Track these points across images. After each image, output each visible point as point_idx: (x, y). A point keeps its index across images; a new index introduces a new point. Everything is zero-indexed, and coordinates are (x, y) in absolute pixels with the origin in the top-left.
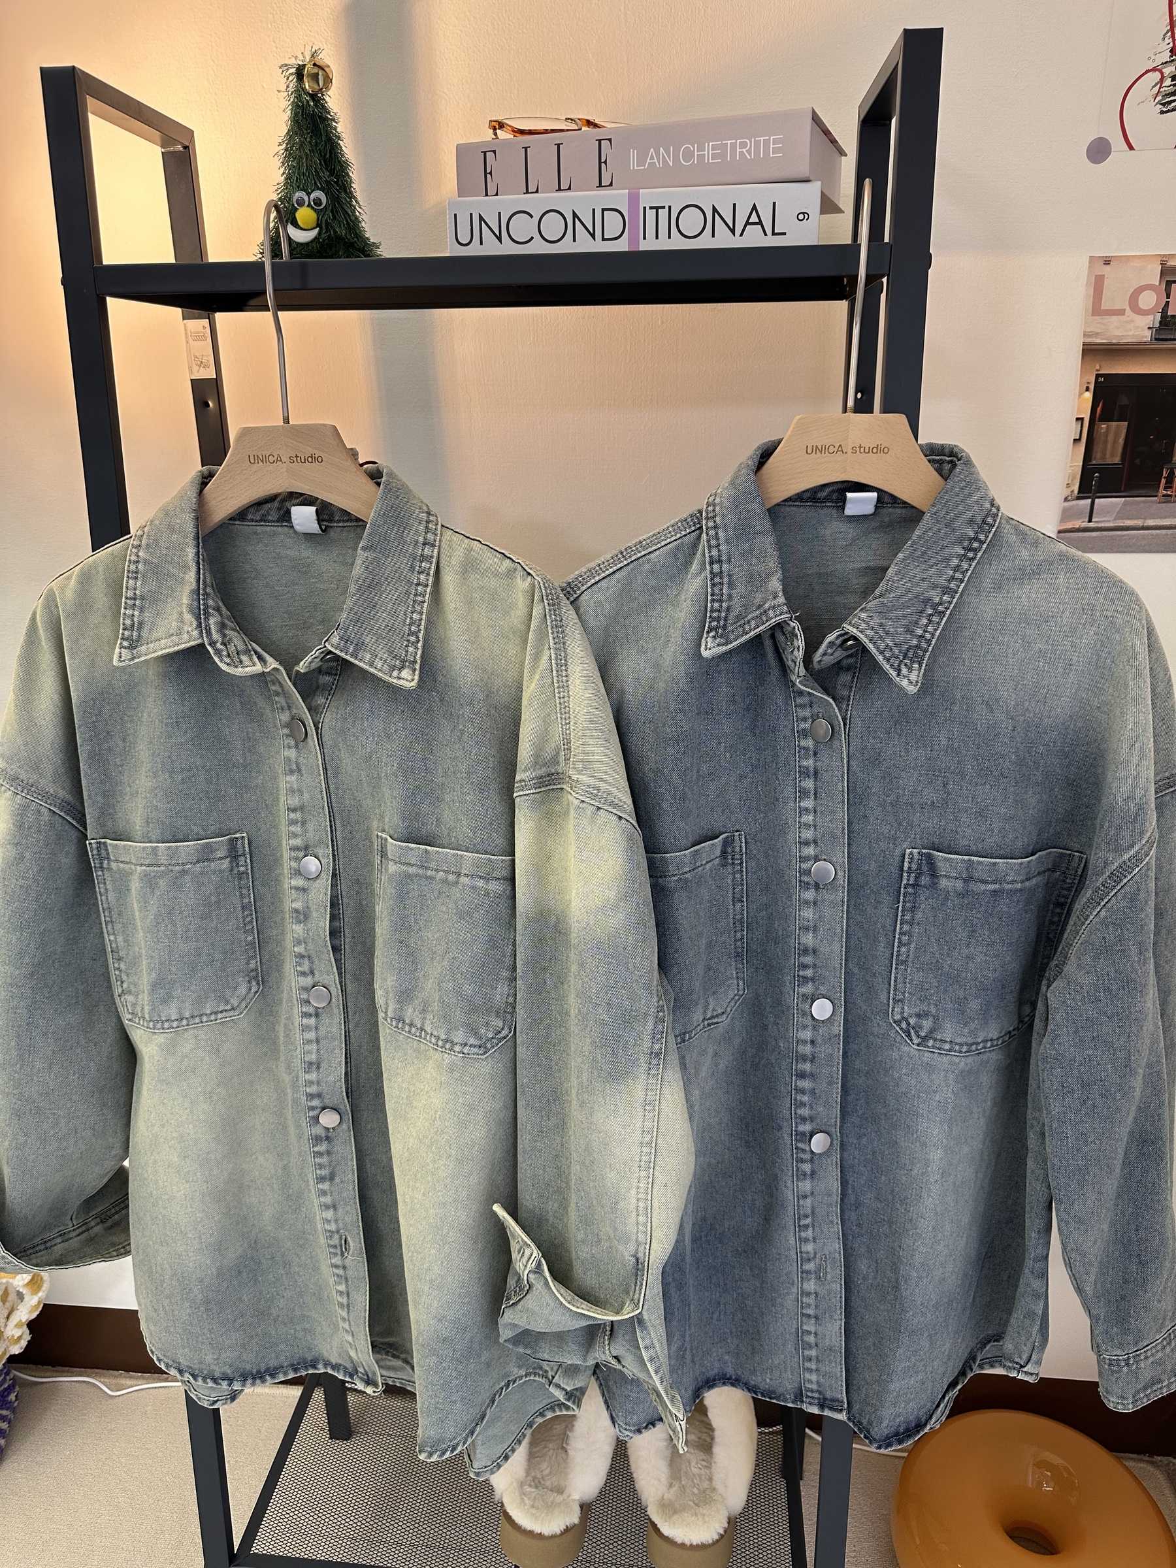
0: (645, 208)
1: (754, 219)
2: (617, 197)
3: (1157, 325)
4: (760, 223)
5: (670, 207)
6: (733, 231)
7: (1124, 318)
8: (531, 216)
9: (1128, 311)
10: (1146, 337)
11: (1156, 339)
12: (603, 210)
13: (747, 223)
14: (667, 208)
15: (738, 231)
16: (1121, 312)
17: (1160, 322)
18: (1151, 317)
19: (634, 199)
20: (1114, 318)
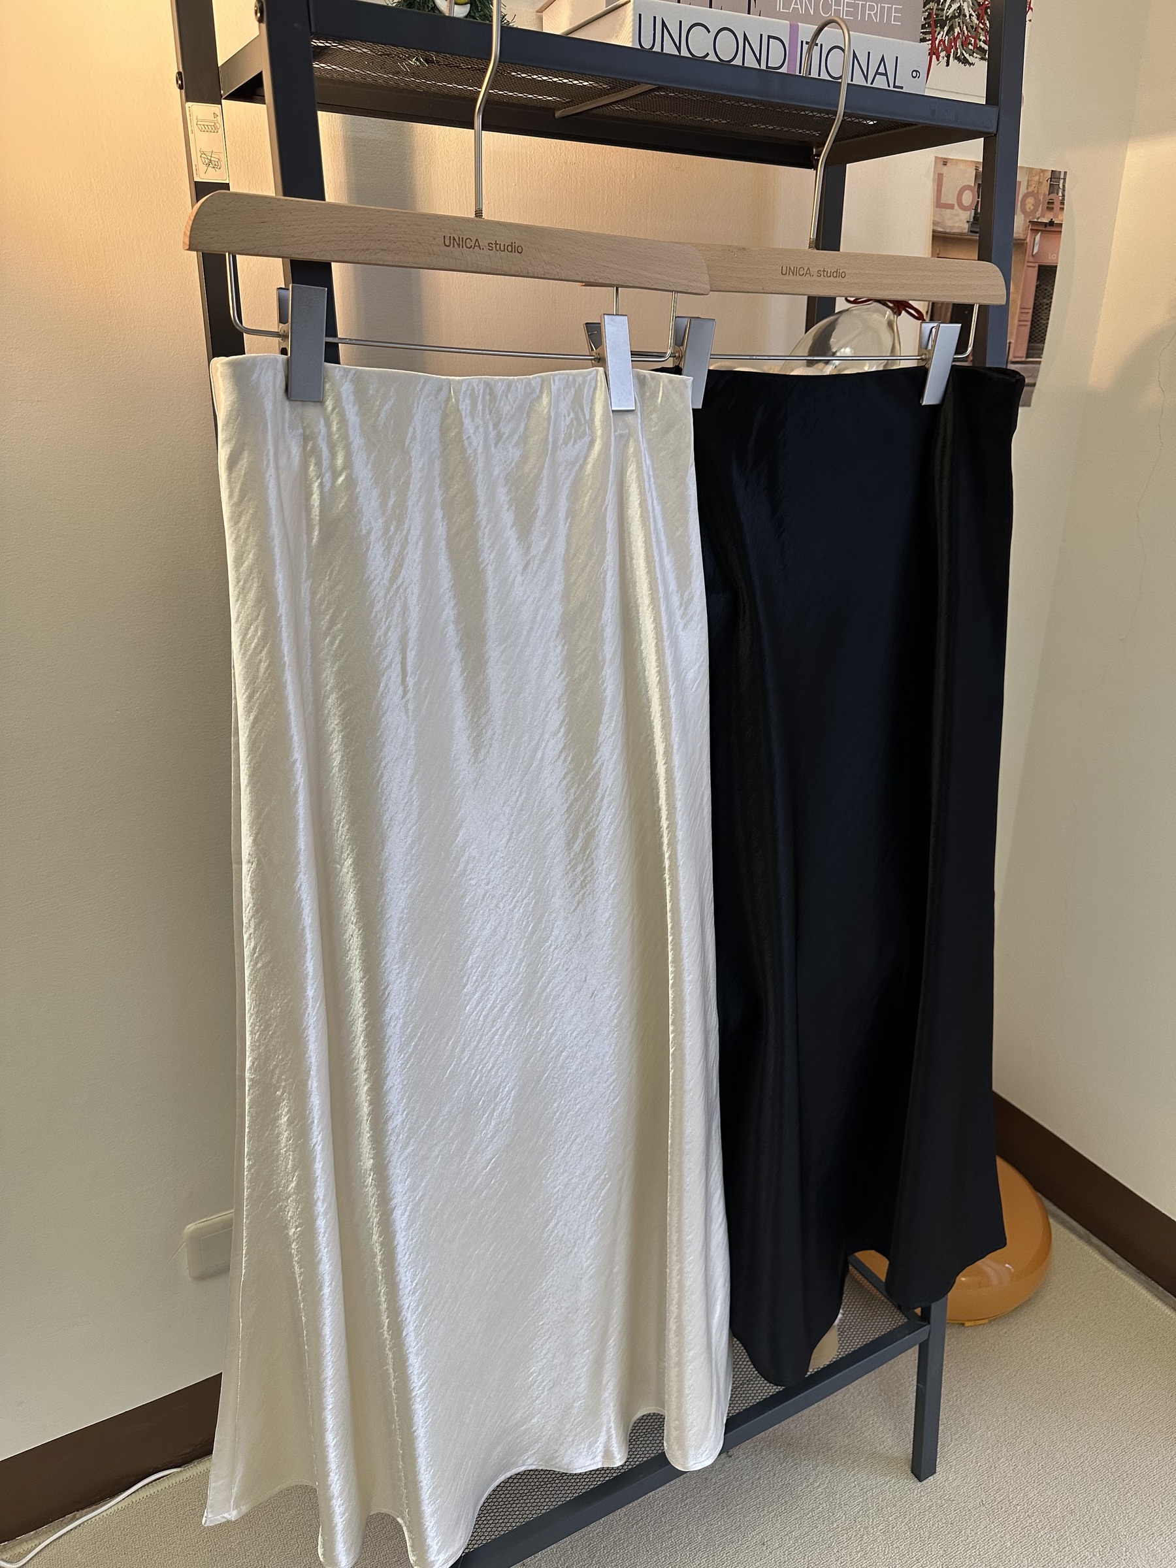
0: (802, 42)
1: (882, 70)
2: (780, 28)
3: (972, 220)
4: (886, 74)
5: (821, 45)
6: (866, 78)
7: (954, 212)
8: (709, 32)
9: (956, 207)
10: (965, 228)
11: (972, 232)
12: (769, 37)
13: (877, 73)
14: (819, 45)
15: (870, 80)
16: (951, 207)
17: (974, 218)
18: (968, 213)
19: (794, 30)
20: (948, 211)
